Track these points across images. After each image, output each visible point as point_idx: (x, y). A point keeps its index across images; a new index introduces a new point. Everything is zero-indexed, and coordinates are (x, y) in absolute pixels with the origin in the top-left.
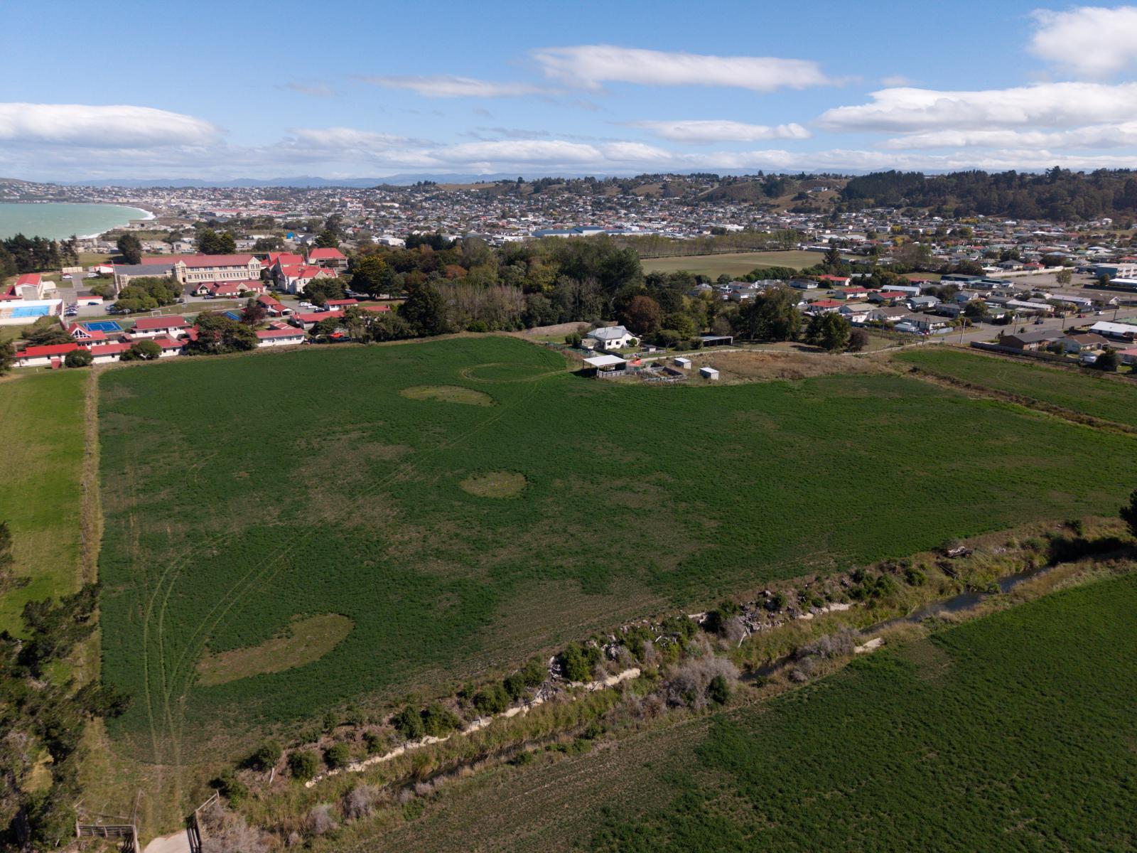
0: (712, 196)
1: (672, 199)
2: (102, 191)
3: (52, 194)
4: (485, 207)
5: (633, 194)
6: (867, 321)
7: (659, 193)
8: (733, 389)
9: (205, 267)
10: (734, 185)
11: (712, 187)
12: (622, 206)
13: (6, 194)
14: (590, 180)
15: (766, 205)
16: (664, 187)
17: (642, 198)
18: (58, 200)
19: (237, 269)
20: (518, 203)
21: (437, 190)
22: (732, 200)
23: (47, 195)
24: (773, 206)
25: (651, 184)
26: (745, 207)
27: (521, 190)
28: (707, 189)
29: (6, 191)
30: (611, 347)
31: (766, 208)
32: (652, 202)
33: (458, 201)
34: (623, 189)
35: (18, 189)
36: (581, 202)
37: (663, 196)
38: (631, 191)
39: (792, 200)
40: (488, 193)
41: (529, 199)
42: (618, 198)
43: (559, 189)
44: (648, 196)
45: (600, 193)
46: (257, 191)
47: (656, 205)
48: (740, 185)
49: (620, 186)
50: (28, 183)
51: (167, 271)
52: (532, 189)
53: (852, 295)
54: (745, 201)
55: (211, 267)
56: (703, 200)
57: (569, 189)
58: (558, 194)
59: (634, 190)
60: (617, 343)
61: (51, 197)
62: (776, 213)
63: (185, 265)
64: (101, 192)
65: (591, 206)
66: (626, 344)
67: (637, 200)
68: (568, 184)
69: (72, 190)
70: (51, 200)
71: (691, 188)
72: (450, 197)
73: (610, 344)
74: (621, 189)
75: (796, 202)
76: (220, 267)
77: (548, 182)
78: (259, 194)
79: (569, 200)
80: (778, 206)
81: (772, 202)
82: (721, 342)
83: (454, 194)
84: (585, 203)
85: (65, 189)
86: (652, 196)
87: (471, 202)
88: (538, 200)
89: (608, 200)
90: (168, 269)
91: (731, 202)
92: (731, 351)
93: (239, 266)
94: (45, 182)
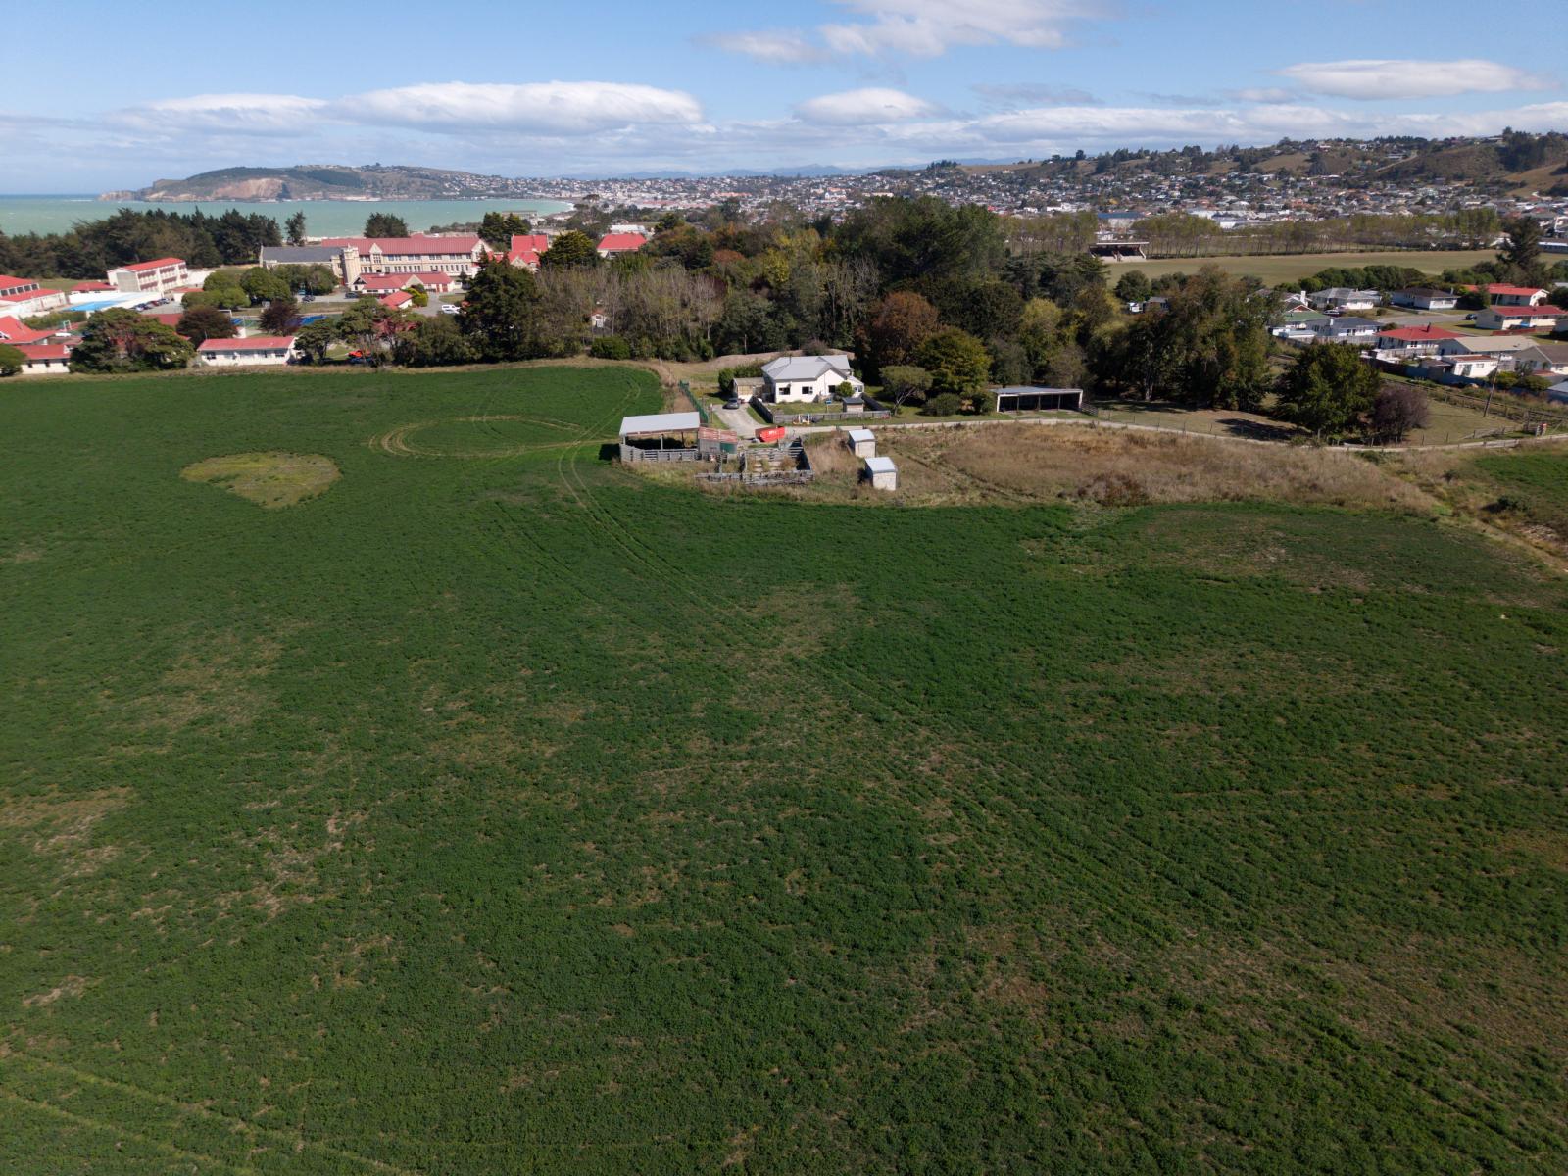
0: (1397, 171)
1: (1324, 177)
2: (549, 185)
3: (494, 189)
4: (1015, 195)
5: (1257, 170)
6: (1492, 375)
7: (1304, 168)
8: (921, 514)
9: (410, 255)
10: (1445, 152)
11: (1406, 157)
12: (1232, 189)
13: (447, 190)
14: (1192, 152)
15: (1498, 183)
16: (1314, 158)
17: (1271, 176)
18: (497, 196)
19: (456, 260)
20: (1066, 189)
21: (957, 173)
22: (1434, 177)
23: (488, 190)
24: (1512, 186)
25: (1292, 153)
26: (1456, 188)
27: (1077, 170)
28: (1393, 160)
29: (447, 185)
30: (788, 398)
31: (1496, 188)
32: (1287, 182)
33: (980, 188)
34: (1242, 163)
35: (459, 184)
36: (1165, 185)
37: (1309, 174)
38: (1253, 167)
39: (1554, 174)
40: (1027, 176)
41: (1084, 183)
42: (1229, 179)
43: (1137, 166)
44: (1282, 174)
45: (1201, 171)
46: (728, 181)
47: (1293, 186)
48: (1455, 151)
49: (1237, 159)
50: (472, 175)
51: (333, 257)
52: (1093, 168)
53: (1517, 322)
54: (1459, 178)
55: (418, 255)
56: (1380, 178)
57: (1151, 167)
58: (1133, 174)
59: (1259, 165)
60: (806, 390)
61: (492, 192)
62: (1514, 197)
63: (380, 251)
64: (547, 185)
65: (1181, 191)
66: (827, 393)
67: (1261, 181)
68: (1152, 158)
69: (516, 184)
70: (490, 196)
71: (1365, 159)
72: (970, 183)
73: (786, 391)
74: (1238, 163)
75: (1559, 177)
76: (431, 255)
77: (1122, 155)
78: (731, 185)
79: (1148, 182)
80: (1523, 185)
81: (1512, 177)
82: (1049, 403)
83: (978, 178)
84: (1172, 187)
85: (509, 182)
86: (1289, 174)
87: (999, 190)
88: (1099, 184)
89: (1211, 182)
90: (335, 254)
91: (1431, 180)
92: (1045, 422)
93: (459, 254)
94: (489, 174)
